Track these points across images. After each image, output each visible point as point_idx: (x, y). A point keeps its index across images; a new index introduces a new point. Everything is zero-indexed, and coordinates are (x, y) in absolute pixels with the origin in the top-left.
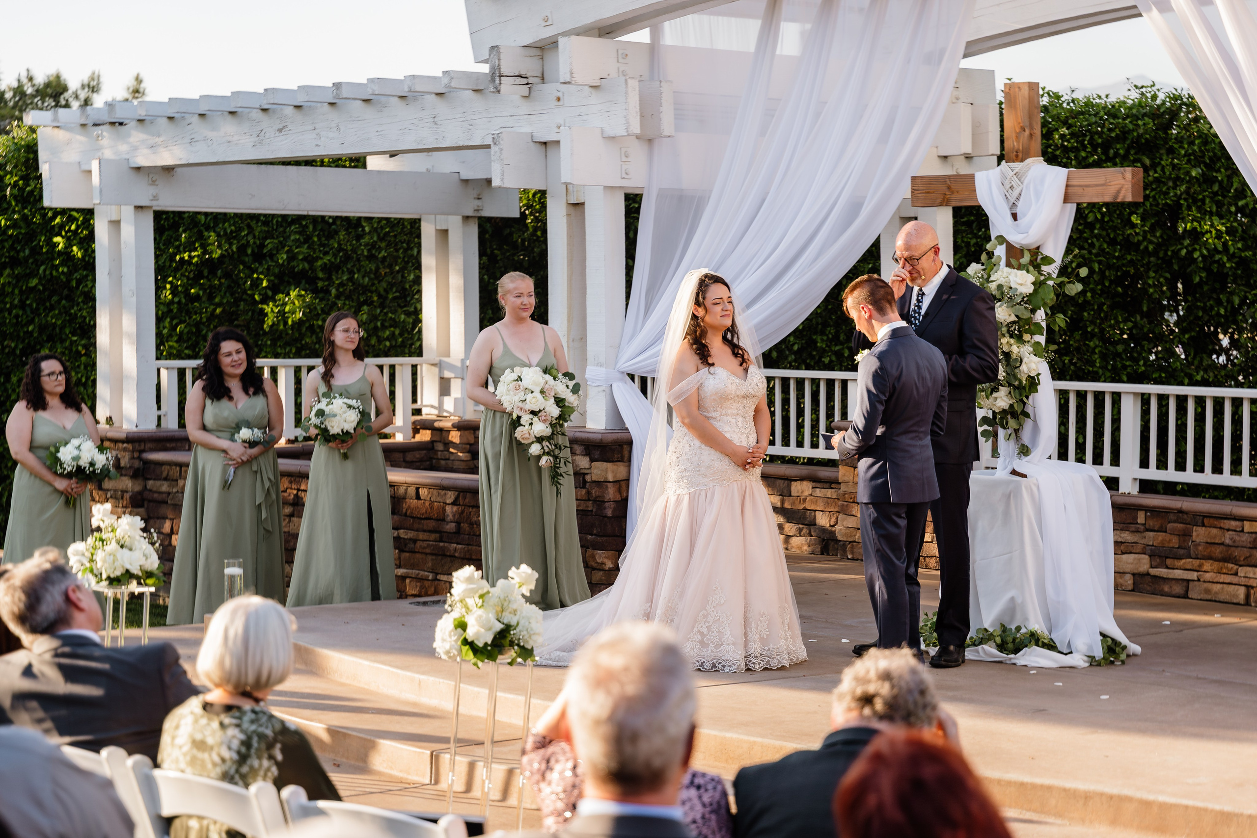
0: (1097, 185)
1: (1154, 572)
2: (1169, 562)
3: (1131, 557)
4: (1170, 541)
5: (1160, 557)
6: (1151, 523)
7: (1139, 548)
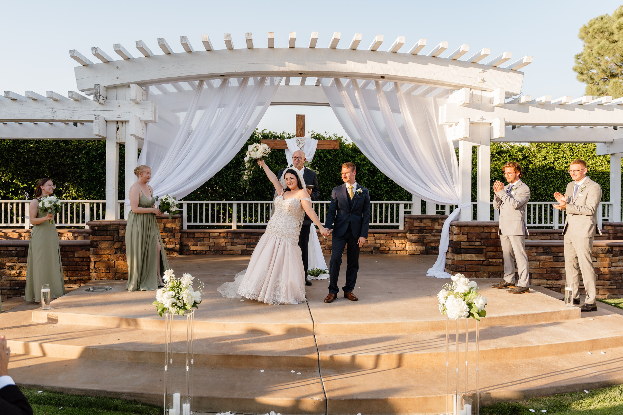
0: (328, 145)
1: (248, 249)
2: (252, 246)
3: (240, 246)
4: (252, 241)
5: (249, 245)
6: (246, 236)
7: (243, 243)
